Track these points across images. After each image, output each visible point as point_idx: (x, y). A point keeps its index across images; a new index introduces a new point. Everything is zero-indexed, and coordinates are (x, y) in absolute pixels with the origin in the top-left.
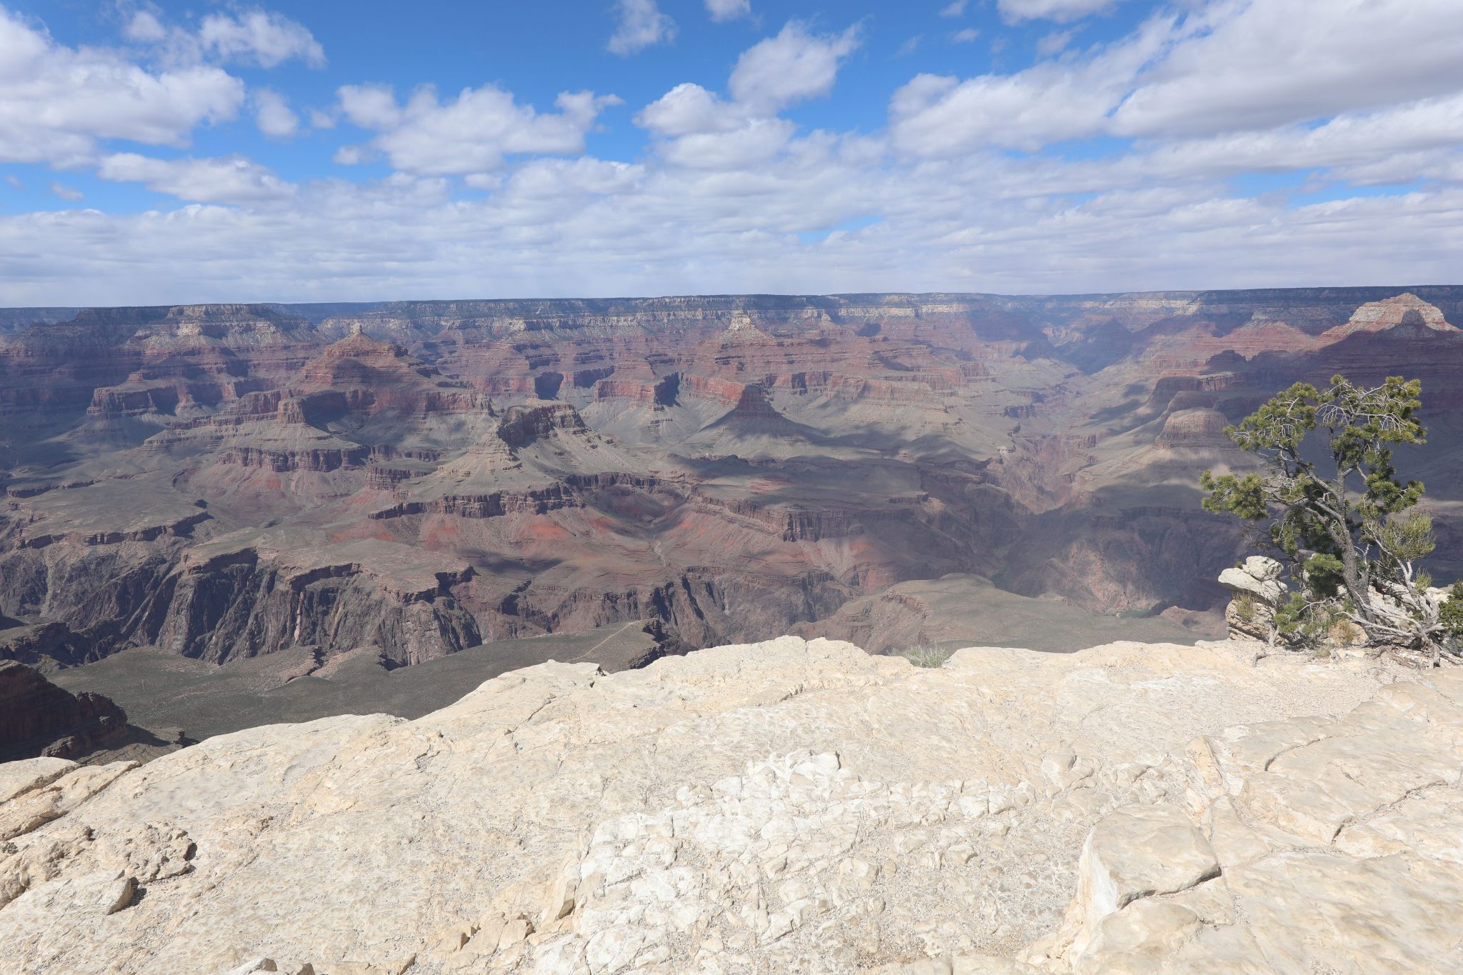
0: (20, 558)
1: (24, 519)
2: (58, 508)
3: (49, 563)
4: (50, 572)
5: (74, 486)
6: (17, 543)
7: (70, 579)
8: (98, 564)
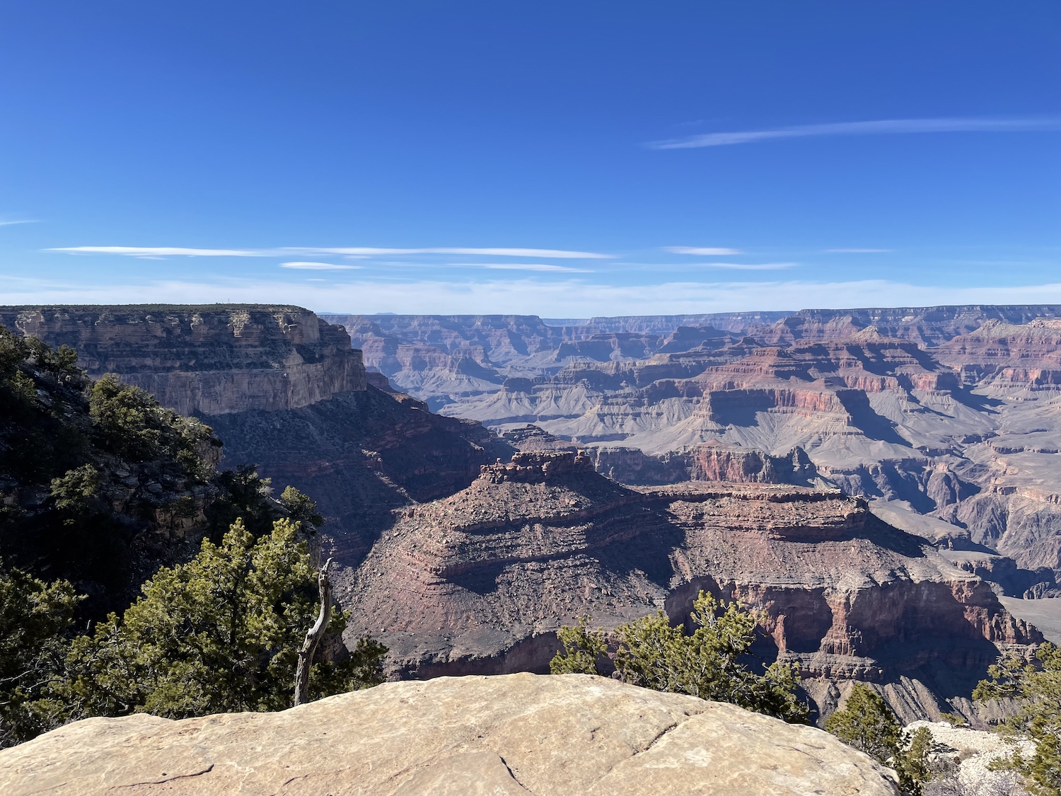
0: (991, 499)
1: (1000, 471)
2: (1027, 468)
3: (1011, 509)
4: (1010, 516)
5: (1042, 451)
6: (991, 488)
7: (1024, 526)
8: (1048, 521)
